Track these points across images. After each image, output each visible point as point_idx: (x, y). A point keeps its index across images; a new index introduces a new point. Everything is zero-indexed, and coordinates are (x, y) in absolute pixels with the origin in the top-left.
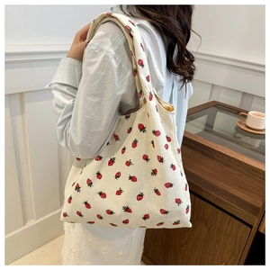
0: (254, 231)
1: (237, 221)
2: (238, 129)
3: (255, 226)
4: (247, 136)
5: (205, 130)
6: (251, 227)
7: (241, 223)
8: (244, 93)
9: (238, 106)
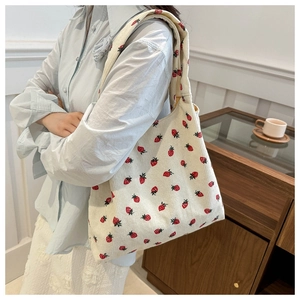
0: (271, 246)
1: (254, 236)
2: (255, 138)
3: (272, 240)
4: (264, 144)
5: (219, 139)
6: (268, 241)
7: (257, 237)
8: (260, 100)
9: (253, 113)
